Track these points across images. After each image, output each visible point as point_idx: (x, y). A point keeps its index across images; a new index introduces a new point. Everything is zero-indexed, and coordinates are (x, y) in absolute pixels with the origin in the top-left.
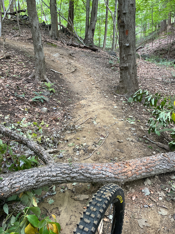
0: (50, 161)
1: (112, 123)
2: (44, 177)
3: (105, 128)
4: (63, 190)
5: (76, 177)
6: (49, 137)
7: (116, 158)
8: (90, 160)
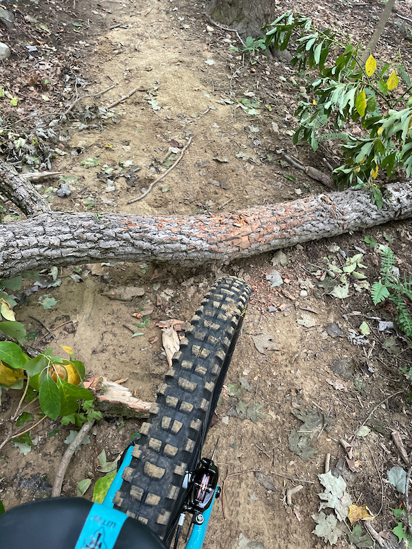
0: (37, 207)
1: (200, 107)
2: (25, 247)
3: (183, 123)
4: (79, 277)
5: (115, 248)
6: (24, 137)
7: (210, 203)
8: (143, 205)
